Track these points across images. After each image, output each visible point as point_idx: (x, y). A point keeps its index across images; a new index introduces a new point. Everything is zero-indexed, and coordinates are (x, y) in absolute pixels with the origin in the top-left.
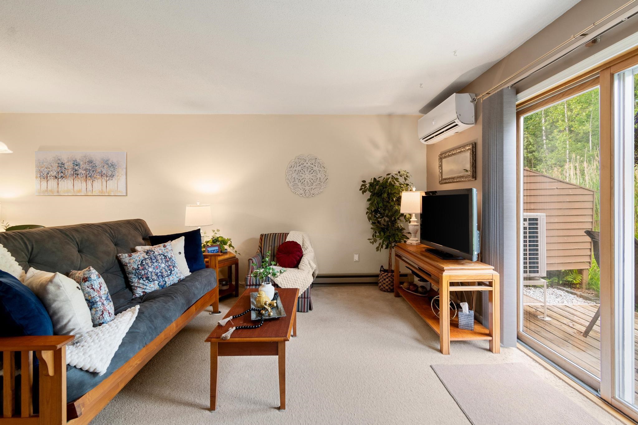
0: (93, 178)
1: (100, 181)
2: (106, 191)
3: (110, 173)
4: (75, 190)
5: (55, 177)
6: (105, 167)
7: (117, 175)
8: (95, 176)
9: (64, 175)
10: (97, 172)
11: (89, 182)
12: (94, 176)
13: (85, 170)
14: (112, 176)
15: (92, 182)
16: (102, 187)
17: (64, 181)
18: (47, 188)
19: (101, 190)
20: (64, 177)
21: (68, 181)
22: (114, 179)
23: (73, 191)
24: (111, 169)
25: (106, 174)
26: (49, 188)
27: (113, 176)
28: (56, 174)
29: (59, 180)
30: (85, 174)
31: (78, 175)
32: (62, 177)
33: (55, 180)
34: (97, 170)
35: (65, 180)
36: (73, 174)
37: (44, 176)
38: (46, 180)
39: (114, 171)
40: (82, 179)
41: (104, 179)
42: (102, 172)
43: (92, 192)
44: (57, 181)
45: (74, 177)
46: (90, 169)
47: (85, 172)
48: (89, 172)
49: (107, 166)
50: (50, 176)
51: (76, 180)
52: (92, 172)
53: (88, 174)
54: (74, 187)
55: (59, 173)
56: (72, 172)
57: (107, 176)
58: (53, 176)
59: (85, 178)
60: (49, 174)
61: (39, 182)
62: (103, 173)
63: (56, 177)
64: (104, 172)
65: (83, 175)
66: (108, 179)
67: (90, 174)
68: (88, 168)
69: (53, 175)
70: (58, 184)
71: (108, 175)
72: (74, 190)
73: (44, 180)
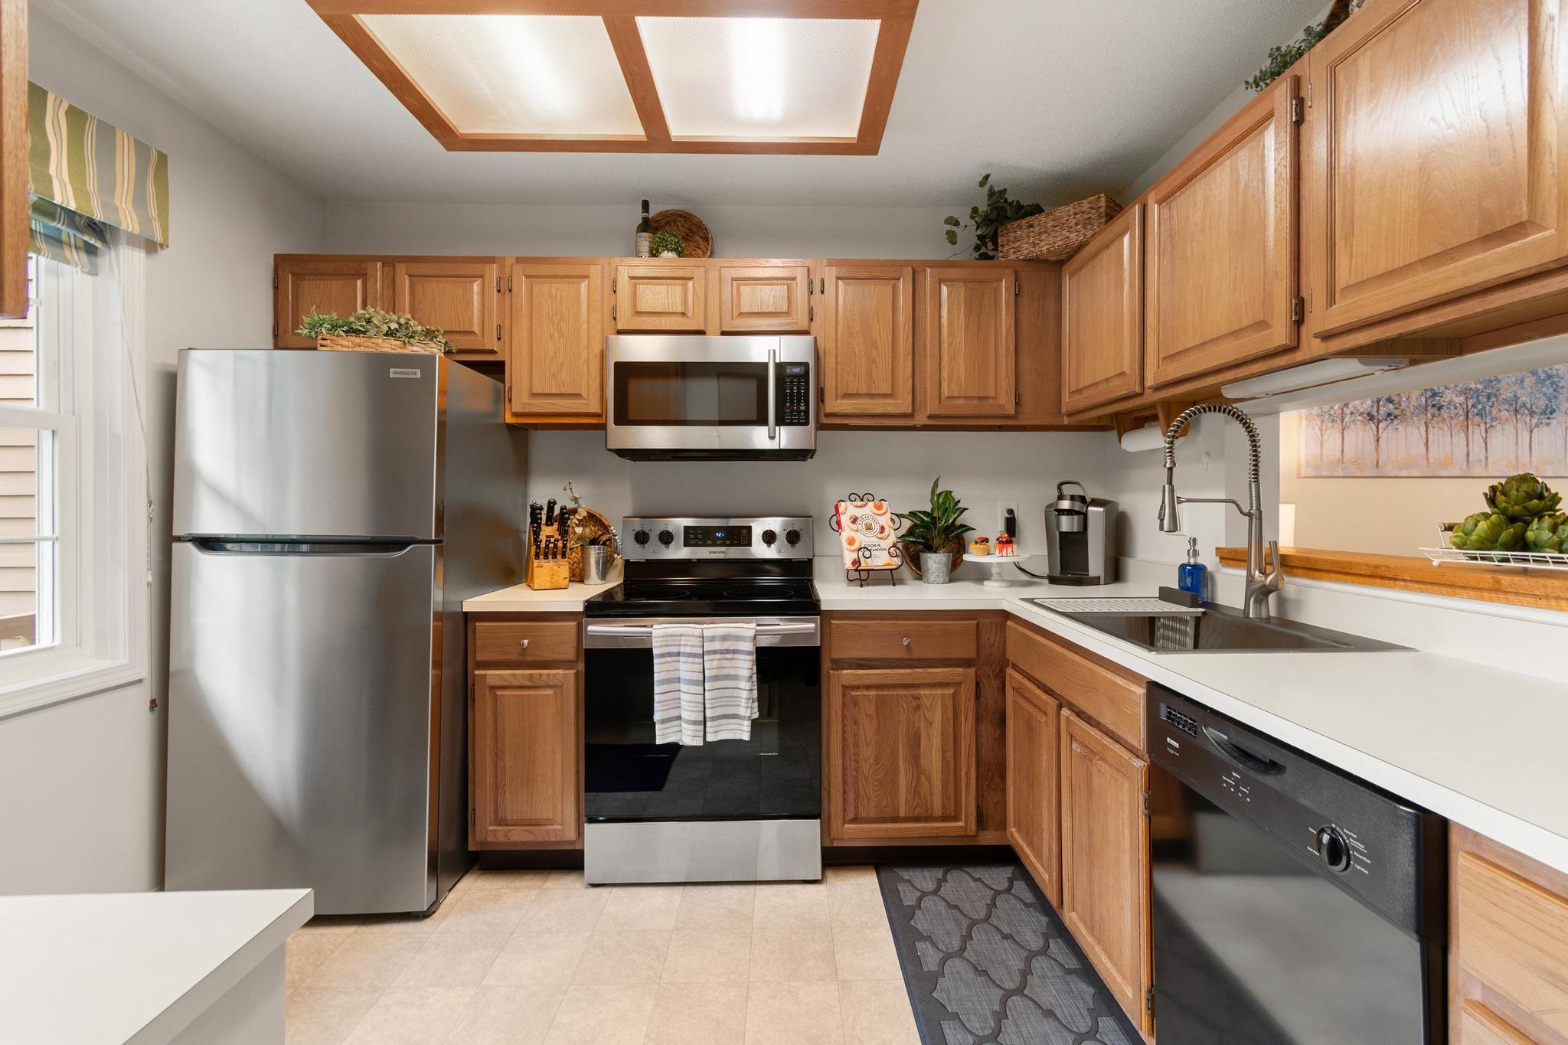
0: (1488, 421)
1: (1509, 427)
2: (1531, 462)
3: (1542, 403)
4: (1431, 460)
5: (1369, 414)
6: (1527, 382)
7: (1563, 409)
8: (1494, 412)
9: (1396, 408)
10: (1500, 398)
11: (1477, 432)
12: (1490, 413)
13: (1462, 393)
14: (1549, 412)
15: (1486, 431)
16: (1517, 449)
17: (1397, 429)
18: (1343, 452)
19: (1512, 458)
20: (1396, 417)
21: (1409, 429)
22: (1554, 422)
23: (1425, 463)
24: (1544, 389)
25: (1528, 406)
26: (1350, 452)
27: (1551, 413)
28: (1372, 406)
29: (1381, 425)
30: (1465, 406)
31: (1440, 408)
32: (1389, 415)
33: (1367, 427)
34: (1502, 391)
35: (1398, 427)
36: (1427, 407)
37: (1332, 412)
38: (1338, 425)
39: (1556, 397)
40: (1454, 422)
41: (1524, 423)
42: (1516, 398)
43: (1486, 464)
44: (1375, 429)
45: (1429, 415)
46: (1478, 390)
47: (1462, 399)
48: (1475, 400)
49: (1533, 379)
50: (1352, 413)
51: (1433, 427)
52: (1485, 400)
53: (1473, 405)
54: (1427, 451)
55: (1381, 403)
56: (1423, 400)
57: (1532, 414)
58: (1361, 414)
59: (1462, 418)
60: (1350, 406)
61: (1318, 432)
62: (1520, 402)
63: (1371, 417)
64: (1524, 398)
65: (1456, 408)
66: (1535, 421)
67: (1480, 407)
68: (1473, 386)
69: (1362, 410)
70: (1378, 440)
71: (1537, 410)
72: (1428, 459)
73: (1333, 426)
